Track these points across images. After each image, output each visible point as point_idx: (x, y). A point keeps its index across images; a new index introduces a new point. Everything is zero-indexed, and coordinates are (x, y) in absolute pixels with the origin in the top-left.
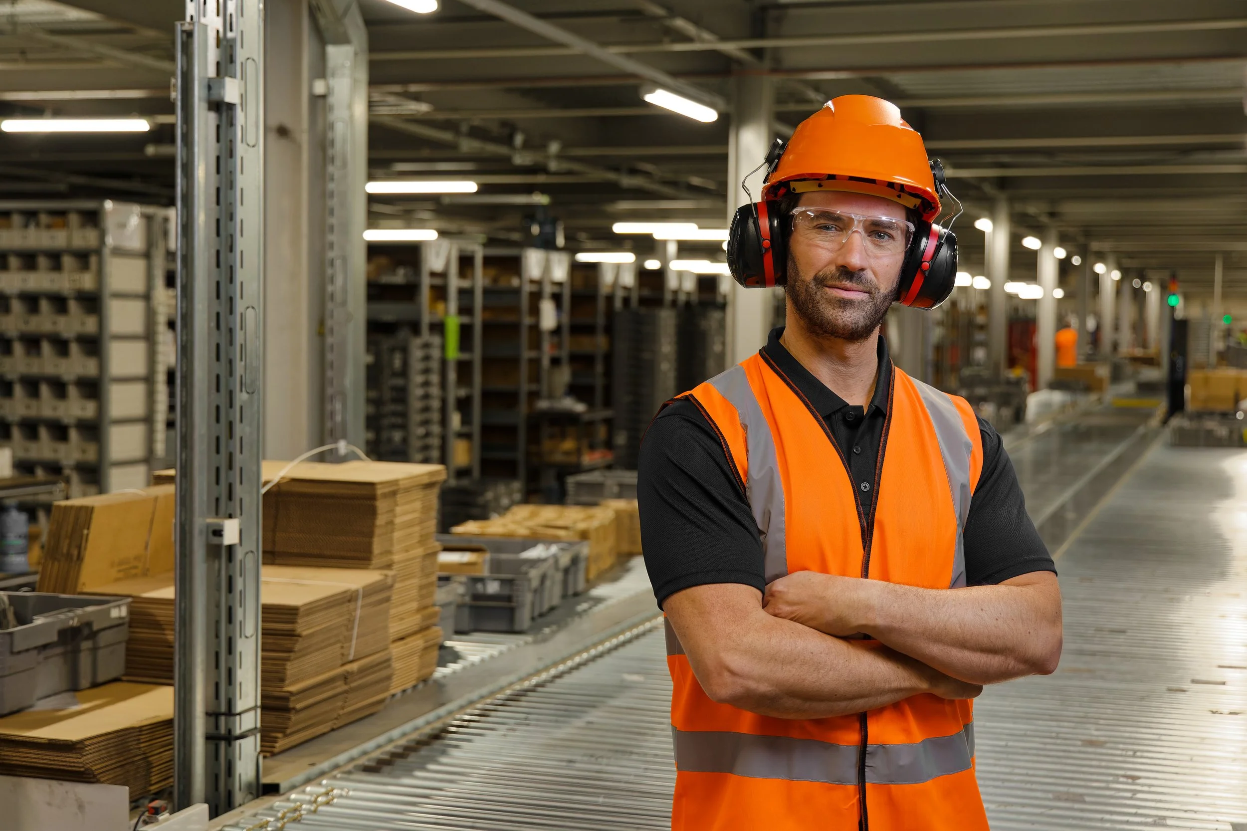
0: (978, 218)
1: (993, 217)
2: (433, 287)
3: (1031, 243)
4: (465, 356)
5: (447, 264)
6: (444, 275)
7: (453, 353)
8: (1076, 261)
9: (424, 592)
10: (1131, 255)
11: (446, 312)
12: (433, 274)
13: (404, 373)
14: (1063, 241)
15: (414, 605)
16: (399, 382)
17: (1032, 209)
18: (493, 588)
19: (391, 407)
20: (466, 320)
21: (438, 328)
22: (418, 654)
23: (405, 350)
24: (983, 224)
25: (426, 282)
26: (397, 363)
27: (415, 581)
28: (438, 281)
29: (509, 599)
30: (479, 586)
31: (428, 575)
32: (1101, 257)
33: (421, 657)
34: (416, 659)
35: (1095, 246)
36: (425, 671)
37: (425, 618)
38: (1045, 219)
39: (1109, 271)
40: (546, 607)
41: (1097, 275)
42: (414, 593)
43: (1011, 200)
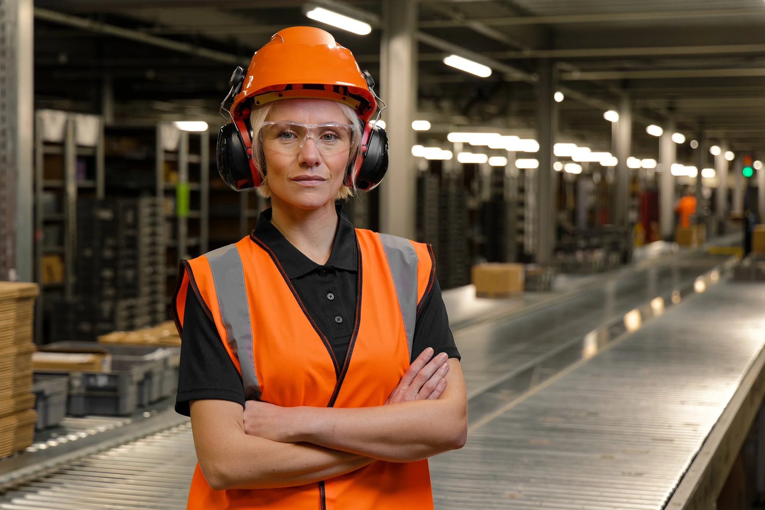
0: (606, 111)
1: (618, 109)
2: (167, 162)
3: (654, 130)
4: (194, 214)
5: (179, 143)
6: (176, 152)
7: (184, 211)
8: (694, 144)
9: (19, 382)
10: (741, 140)
11: (178, 180)
12: (167, 152)
13: (135, 225)
14: (680, 128)
15: (10, 393)
16: (130, 232)
17: (653, 104)
18: (102, 381)
19: (124, 252)
20: (195, 186)
21: (171, 193)
22: (13, 431)
23: (136, 209)
24: (611, 116)
25: (161, 158)
26: (130, 217)
27: (10, 374)
28: (171, 157)
29: (114, 390)
30: (92, 381)
31: (22, 370)
32: (716, 141)
33: (16, 433)
34: (10, 436)
35: (709, 133)
36: (20, 445)
37: (18, 403)
38: (664, 112)
39: (723, 152)
40: (155, 396)
41: (713, 156)
42: (9, 383)
43: (633, 98)
